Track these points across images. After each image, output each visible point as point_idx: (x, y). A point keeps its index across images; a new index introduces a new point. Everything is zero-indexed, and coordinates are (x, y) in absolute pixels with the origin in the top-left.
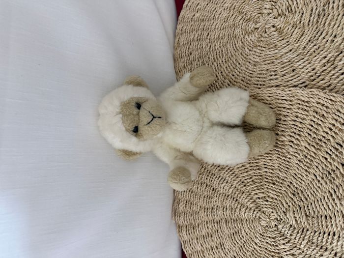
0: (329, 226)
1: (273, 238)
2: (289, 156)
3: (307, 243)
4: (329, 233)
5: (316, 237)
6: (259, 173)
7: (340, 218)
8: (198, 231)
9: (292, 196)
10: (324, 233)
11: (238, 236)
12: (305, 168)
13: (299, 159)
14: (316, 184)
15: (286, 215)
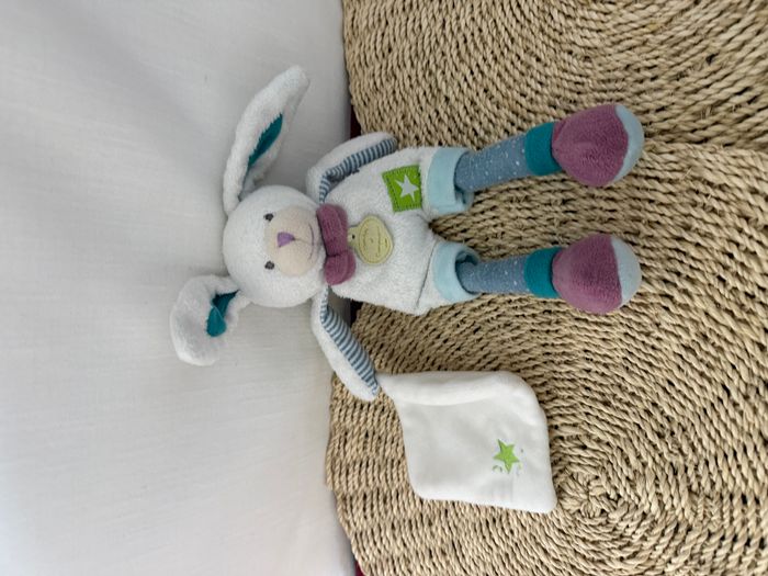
0: (752, 523)
1: (593, 543)
2: (657, 334)
3: (686, 562)
4: (749, 540)
5: (713, 549)
6: (568, 372)
8: (395, 509)
9: (656, 440)
10: (735, 540)
11: (500, 530)
12: (699, 368)
13: (684, 343)
14: (727, 411)
15: (633, 487)
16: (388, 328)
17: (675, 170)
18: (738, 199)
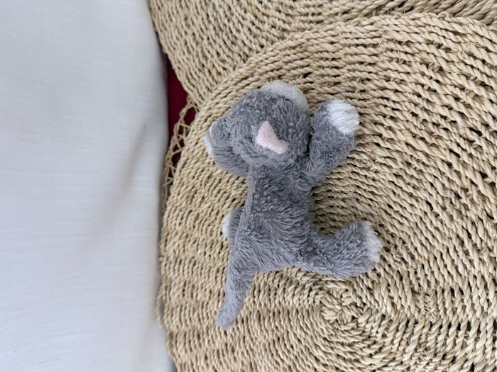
0: (459, 311)
1: (350, 345)
3: (416, 350)
4: (459, 325)
5: (433, 337)
6: (319, 210)
7: (480, 291)
9: (385, 254)
10: (450, 326)
11: (283, 346)
12: (408, 191)
13: (394, 171)
14: (431, 222)
15: (372, 294)
16: (193, 197)
17: (375, 37)
18: (420, 51)
